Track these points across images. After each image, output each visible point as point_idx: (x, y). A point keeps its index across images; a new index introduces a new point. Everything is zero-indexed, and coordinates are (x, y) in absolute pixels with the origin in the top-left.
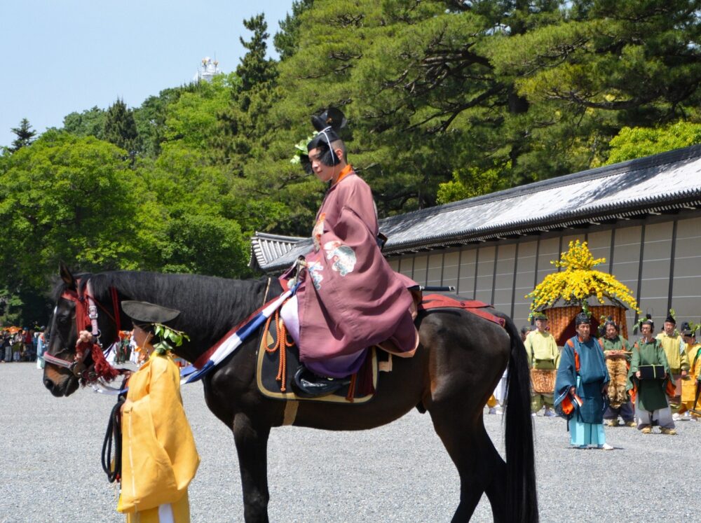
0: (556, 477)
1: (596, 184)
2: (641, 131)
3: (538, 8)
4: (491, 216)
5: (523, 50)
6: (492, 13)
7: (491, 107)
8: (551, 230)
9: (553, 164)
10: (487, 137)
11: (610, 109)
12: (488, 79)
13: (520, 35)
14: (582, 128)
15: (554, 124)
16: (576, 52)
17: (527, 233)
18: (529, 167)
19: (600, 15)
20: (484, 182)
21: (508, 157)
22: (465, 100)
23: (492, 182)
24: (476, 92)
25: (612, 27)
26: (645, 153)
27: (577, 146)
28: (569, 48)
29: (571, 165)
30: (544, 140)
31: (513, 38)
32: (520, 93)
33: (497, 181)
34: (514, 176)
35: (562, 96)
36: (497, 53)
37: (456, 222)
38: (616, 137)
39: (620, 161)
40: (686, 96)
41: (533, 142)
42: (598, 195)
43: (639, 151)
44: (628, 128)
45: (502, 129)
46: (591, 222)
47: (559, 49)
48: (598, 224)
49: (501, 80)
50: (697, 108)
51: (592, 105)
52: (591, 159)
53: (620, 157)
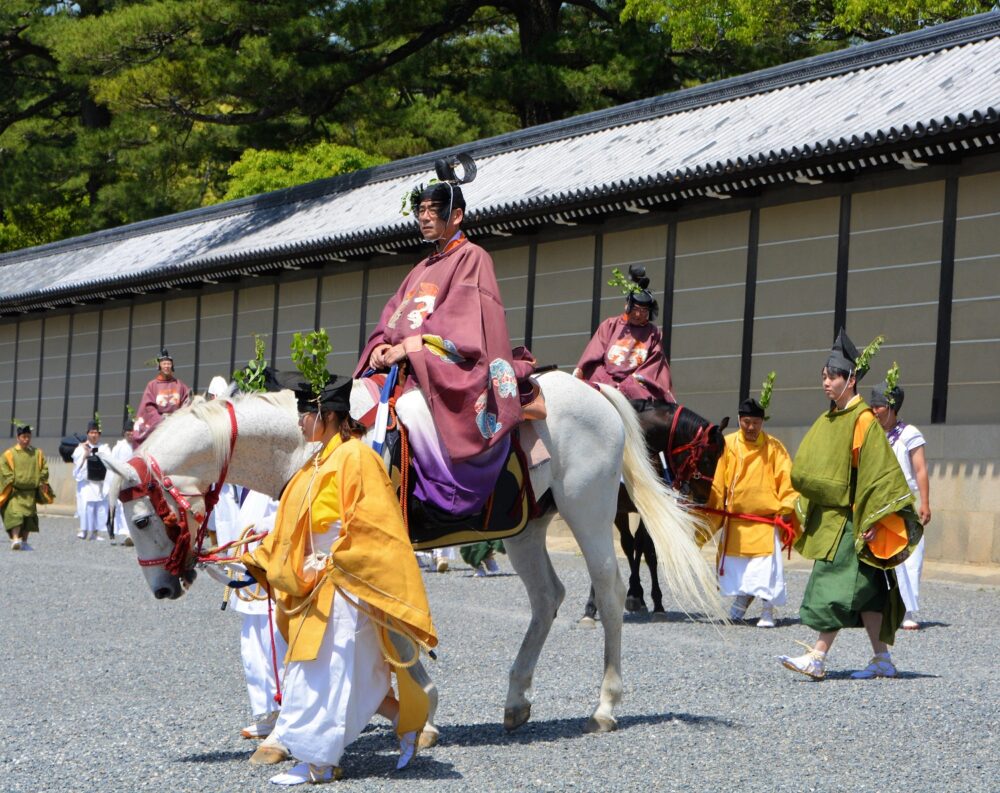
0: (160, 631)
1: (211, 227)
2: (270, 155)
4: (62, 272)
5: (100, 38)
7: (56, 119)
8: (148, 291)
9: (150, 200)
10: (52, 160)
11: (227, 124)
12: (51, 79)
13: (94, 17)
14: (188, 150)
15: (148, 143)
16: (176, 44)
17: (114, 296)
18: (116, 204)
20: (50, 225)
21: (85, 189)
22: (17, 106)
23: (62, 225)
24: (33, 96)
25: (225, 10)
26: (277, 185)
27: (183, 175)
28: (165, 38)
29: (174, 202)
30: (135, 166)
31: (84, 20)
32: (99, 99)
33: (70, 223)
34: (95, 217)
35: (158, 105)
36: (62, 42)
37: (9, 282)
38: (237, 163)
39: (243, 196)
40: (329, 107)
41: (119, 169)
42: (212, 242)
43: (268, 183)
44: (252, 151)
45: (75, 150)
46: (206, 280)
47: (152, 38)
48: (215, 283)
49: (69, 80)
50: (344, 124)
51: (201, 118)
52: (203, 193)
53: (242, 191)
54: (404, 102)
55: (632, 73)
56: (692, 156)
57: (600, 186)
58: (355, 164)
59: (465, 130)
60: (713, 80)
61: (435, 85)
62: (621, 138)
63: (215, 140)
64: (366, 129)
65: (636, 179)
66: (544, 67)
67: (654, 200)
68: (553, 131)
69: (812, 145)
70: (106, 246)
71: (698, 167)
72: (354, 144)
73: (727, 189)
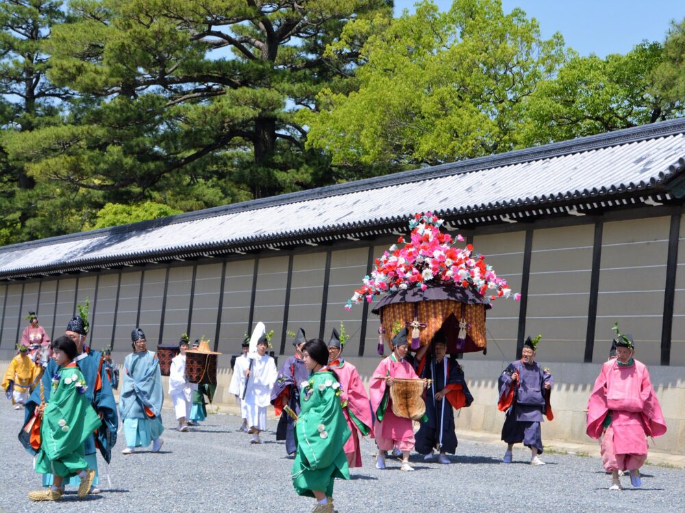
1: (86, 243)
2: (119, 207)
3: (43, 113)
4: (4, 263)
5: (31, 142)
6: (6, 113)
7: (5, 183)
8: (50, 275)
9: (54, 227)
11: (97, 190)
12: (3, 162)
13: (28, 131)
14: (76, 202)
15: (54, 198)
16: (73, 147)
17: (31, 276)
18: (35, 228)
19: (90, 122)
21: (19, 220)
23: (5, 238)
25: (99, 131)
26: (123, 222)
27: (72, 215)
28: (67, 144)
29: (67, 229)
30: (47, 209)
31: (23, 133)
32: (29, 174)
33: (9, 237)
34: (23, 234)
35: (61, 178)
36: (10, 143)
38: (102, 210)
39: (104, 227)
40: (153, 184)
41: (38, 210)
42: (86, 250)
43: (118, 221)
44: (110, 204)
45: (14, 200)
46: (82, 270)
47: (59, 144)
48: (87, 271)
49: (13, 163)
50: (160, 192)
51: (84, 186)
52: (83, 225)
53: (104, 225)
54: (192, 182)
55: (312, 174)
56: (341, 218)
57: (293, 231)
58: (165, 213)
59: (224, 198)
60: (353, 180)
61: (209, 175)
62: (304, 207)
63: (91, 198)
64: (172, 195)
65: (312, 228)
66: (266, 169)
67: (320, 239)
68: (270, 202)
69: (402, 216)
70: (29, 250)
71: (344, 224)
72: (165, 203)
73: (358, 235)
